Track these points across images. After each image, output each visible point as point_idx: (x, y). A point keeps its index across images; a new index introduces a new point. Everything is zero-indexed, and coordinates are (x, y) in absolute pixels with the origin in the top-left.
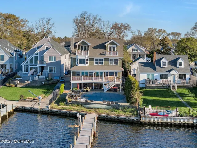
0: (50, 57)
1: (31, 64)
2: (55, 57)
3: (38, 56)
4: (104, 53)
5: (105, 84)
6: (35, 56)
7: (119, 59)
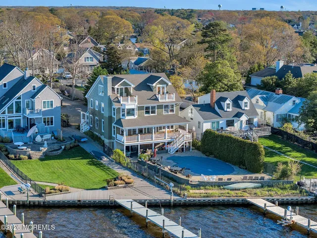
0: (44, 102)
1: (11, 115)
2: (52, 101)
3: (21, 100)
4: (154, 97)
5: (169, 143)
6: (16, 102)
7: (176, 104)
